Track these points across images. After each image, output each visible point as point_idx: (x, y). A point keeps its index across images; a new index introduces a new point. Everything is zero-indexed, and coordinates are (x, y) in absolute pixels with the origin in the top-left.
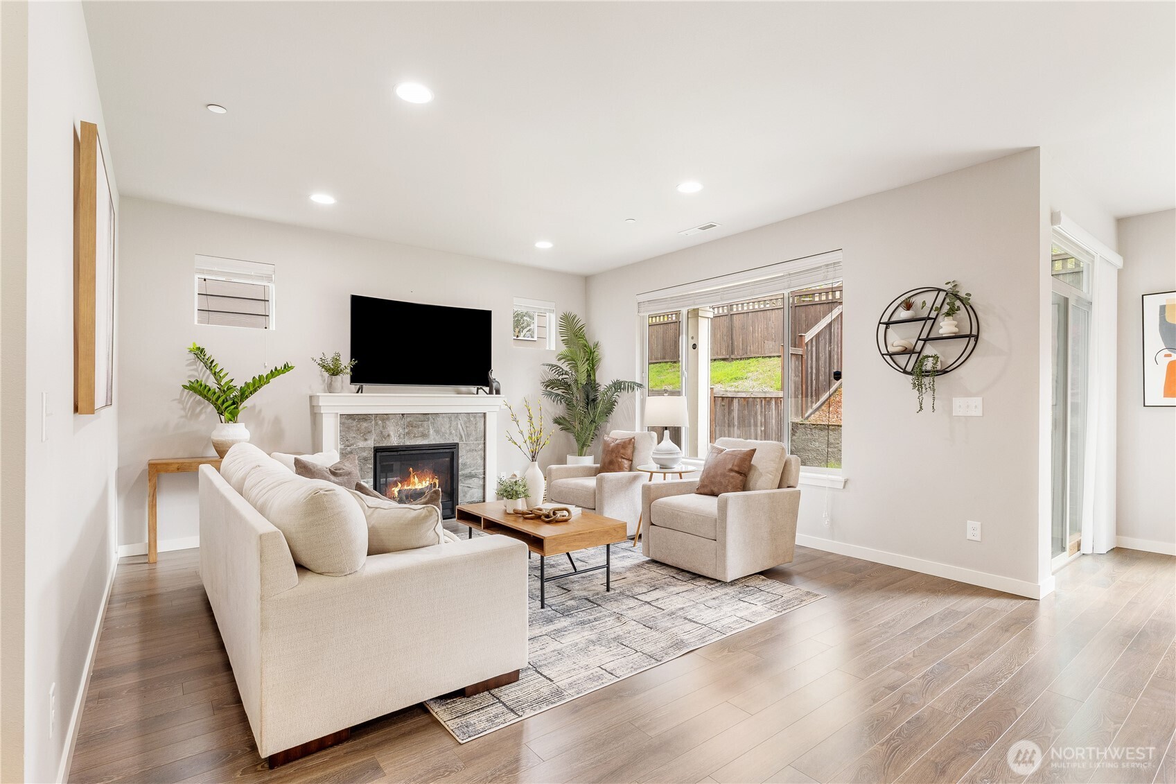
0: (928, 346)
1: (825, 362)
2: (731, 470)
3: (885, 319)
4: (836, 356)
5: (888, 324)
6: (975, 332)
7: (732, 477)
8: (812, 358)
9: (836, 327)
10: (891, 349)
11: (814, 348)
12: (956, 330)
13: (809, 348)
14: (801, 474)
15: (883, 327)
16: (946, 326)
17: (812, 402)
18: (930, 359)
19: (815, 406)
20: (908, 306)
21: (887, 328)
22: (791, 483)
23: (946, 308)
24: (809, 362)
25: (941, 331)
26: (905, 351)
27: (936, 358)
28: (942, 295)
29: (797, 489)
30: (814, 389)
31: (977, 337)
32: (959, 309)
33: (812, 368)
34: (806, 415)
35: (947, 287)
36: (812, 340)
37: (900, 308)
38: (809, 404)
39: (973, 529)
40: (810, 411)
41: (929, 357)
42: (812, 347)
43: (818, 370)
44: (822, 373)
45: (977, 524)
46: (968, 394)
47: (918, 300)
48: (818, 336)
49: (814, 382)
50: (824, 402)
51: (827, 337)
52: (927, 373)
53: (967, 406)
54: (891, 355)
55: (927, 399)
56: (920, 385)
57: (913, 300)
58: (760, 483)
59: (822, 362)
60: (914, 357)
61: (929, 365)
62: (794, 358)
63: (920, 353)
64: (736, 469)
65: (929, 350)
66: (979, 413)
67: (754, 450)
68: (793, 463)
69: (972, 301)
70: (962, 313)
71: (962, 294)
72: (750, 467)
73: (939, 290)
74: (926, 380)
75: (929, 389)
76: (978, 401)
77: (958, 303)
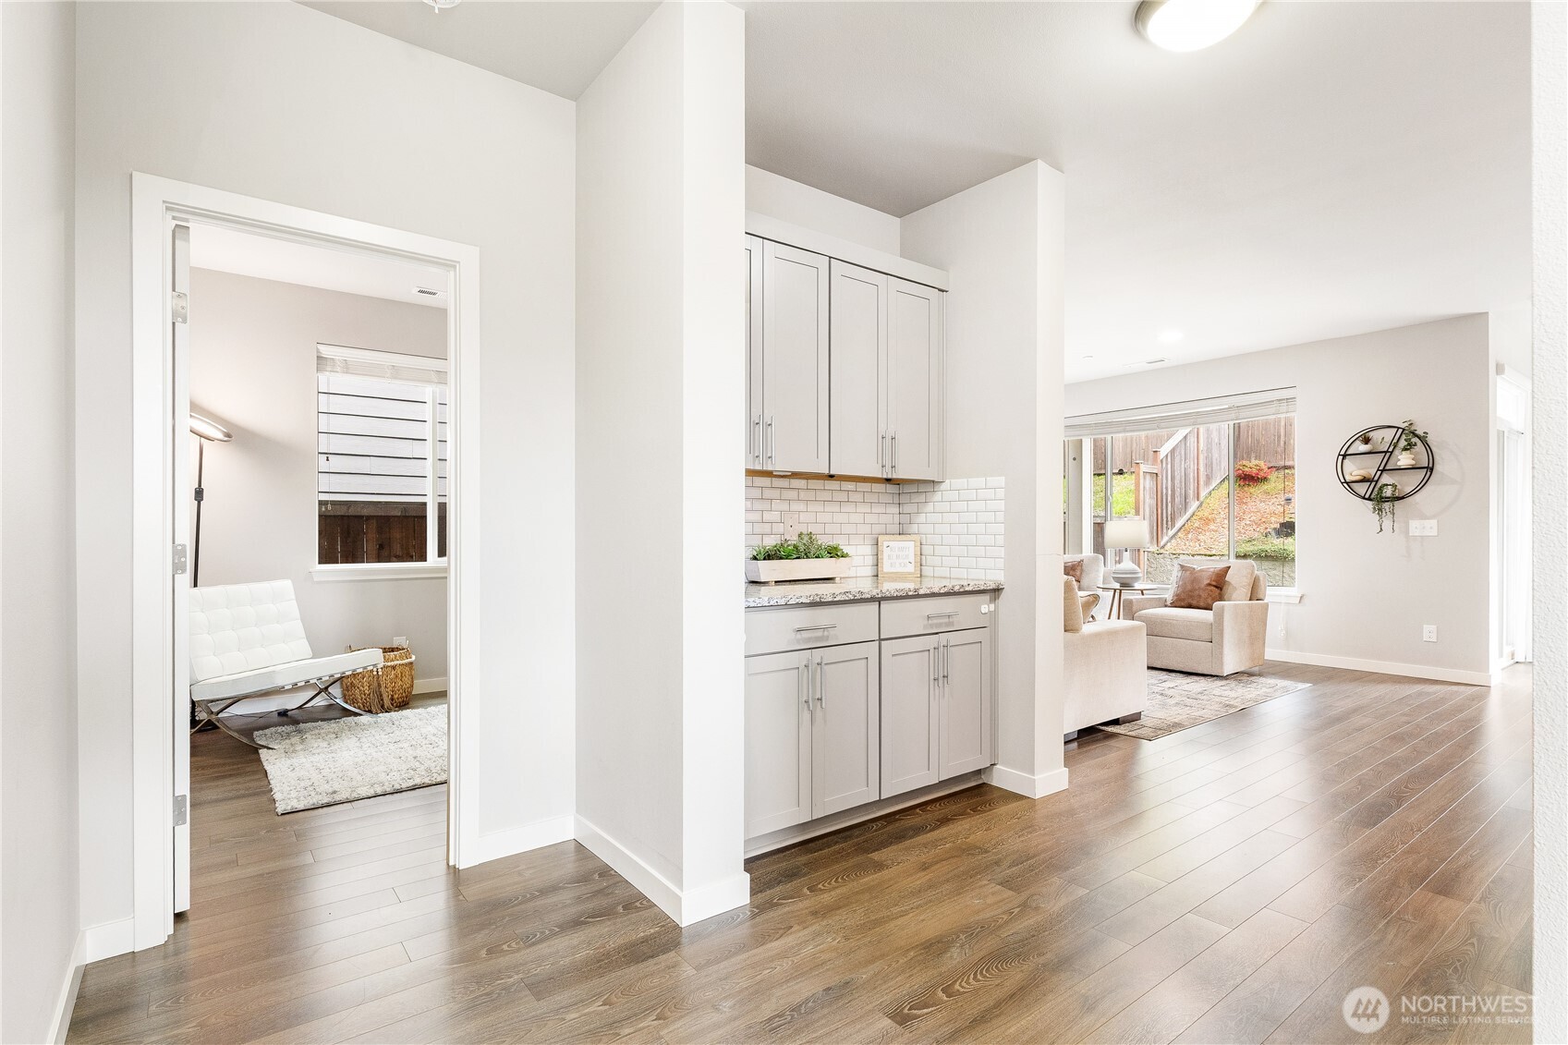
0: (1385, 475)
1: (1181, 482)
2: (1209, 585)
3: (1342, 453)
4: (1192, 474)
5: (1344, 456)
6: (1431, 465)
7: (1211, 591)
8: (1167, 478)
9: (1192, 440)
10: (1348, 478)
11: (1169, 466)
12: (1413, 462)
13: (1164, 465)
14: (1267, 592)
15: (1341, 458)
16: (1404, 459)
17: (1167, 529)
18: (1389, 487)
19: (1171, 533)
20: (1367, 441)
21: (1343, 459)
22: (1261, 597)
23: (1403, 443)
24: (1164, 481)
25: (1399, 463)
26: (1364, 480)
27: (1394, 486)
28: (1400, 431)
29: (1265, 601)
30: (1169, 513)
31: (1432, 469)
32: (1415, 445)
33: (1167, 488)
34: (1162, 544)
35: (1403, 426)
36: (1167, 456)
37: (1357, 441)
38: (1165, 531)
39: (1429, 632)
40: (1166, 539)
41: (1387, 485)
42: (1167, 464)
43: (1173, 491)
44: (1177, 494)
45: (1433, 628)
46: (1423, 517)
47: (1375, 436)
48: (1173, 451)
49: (1170, 505)
50: (1181, 528)
51: (1183, 453)
52: (1388, 499)
53: (1422, 527)
54: (1347, 483)
55: (1387, 523)
56: (1380, 510)
57: (1371, 434)
58: (1234, 596)
59: (1177, 482)
60: (1373, 484)
61: (1388, 492)
62: (1148, 477)
63: (1377, 481)
64: (1214, 583)
65: (1386, 479)
66: (1434, 532)
67: (1229, 567)
68: (1261, 579)
69: (1430, 439)
70: (1420, 447)
71: (1420, 432)
72: (1225, 582)
73: (1399, 428)
74: (1387, 506)
75: (1388, 513)
76: (1434, 523)
77: (1415, 440)
